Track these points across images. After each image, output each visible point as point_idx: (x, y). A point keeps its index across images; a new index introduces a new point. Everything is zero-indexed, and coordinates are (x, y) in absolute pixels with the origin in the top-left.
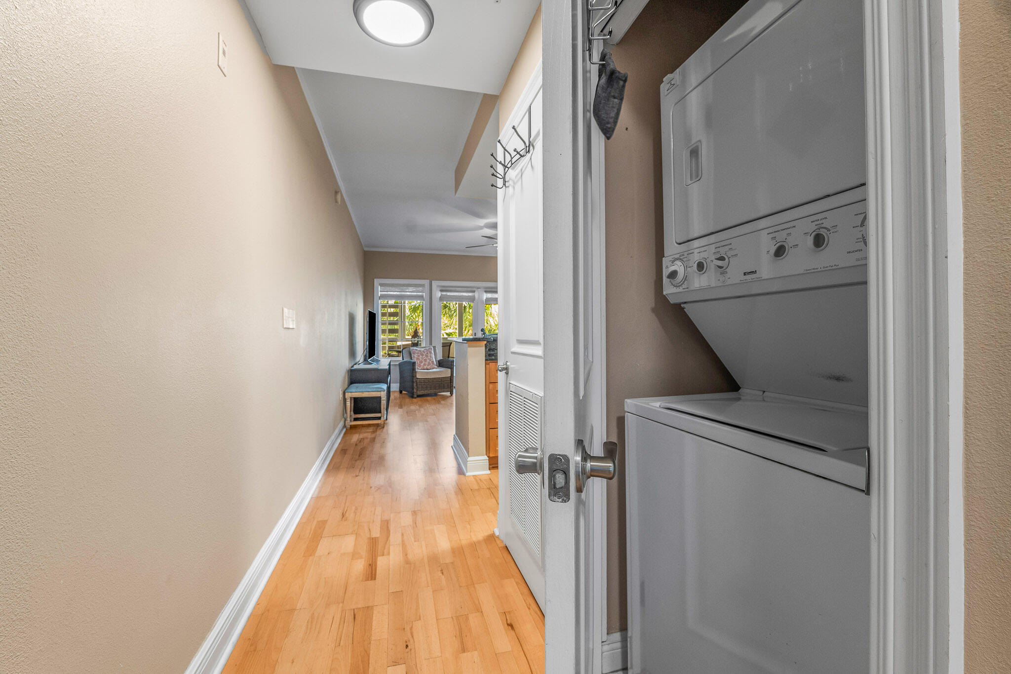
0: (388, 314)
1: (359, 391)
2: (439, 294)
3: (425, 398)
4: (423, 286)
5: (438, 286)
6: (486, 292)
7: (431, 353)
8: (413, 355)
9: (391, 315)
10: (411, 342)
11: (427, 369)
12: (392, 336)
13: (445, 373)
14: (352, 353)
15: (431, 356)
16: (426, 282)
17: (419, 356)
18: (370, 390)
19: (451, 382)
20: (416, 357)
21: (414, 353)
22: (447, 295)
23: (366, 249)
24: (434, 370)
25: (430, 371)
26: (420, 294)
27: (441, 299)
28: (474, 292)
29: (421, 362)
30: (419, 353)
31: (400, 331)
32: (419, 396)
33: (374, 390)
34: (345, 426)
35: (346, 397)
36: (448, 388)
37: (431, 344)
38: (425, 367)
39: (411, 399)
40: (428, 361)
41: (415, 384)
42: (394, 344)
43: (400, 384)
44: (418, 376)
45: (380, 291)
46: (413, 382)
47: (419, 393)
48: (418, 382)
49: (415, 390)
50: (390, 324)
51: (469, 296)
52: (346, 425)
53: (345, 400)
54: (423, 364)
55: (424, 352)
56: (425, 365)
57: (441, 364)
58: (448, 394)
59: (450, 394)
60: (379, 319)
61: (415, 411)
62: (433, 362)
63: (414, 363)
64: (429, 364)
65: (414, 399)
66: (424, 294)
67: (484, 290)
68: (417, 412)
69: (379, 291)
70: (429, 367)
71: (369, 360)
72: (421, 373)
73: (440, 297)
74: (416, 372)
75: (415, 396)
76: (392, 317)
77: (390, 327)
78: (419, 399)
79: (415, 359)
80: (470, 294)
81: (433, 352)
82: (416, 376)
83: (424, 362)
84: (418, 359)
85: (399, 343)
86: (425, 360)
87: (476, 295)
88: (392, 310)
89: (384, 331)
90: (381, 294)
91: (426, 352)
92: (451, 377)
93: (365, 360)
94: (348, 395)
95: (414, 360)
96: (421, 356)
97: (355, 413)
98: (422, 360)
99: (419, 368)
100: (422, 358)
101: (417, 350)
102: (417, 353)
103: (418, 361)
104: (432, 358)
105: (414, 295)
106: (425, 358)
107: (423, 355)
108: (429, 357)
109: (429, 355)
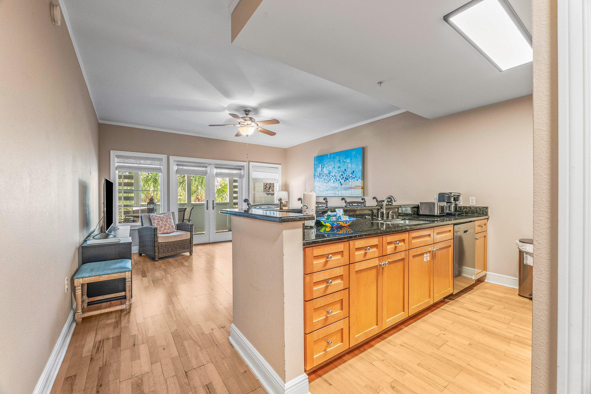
0: (123, 184)
1: (94, 275)
2: (176, 168)
3: (166, 260)
4: (160, 160)
5: (175, 161)
6: (216, 167)
7: (170, 218)
8: (152, 221)
9: (126, 184)
10: (147, 207)
11: (167, 233)
12: (128, 203)
13: (185, 235)
14: (85, 222)
15: (170, 221)
16: (164, 157)
17: (159, 222)
18: (110, 272)
19: (190, 243)
20: (156, 222)
21: (154, 219)
22: (183, 169)
23: (100, 121)
24: (175, 234)
25: (171, 234)
26: (158, 166)
27: (177, 172)
28: (206, 167)
29: (162, 227)
30: (159, 219)
31: (135, 199)
32: (160, 258)
33: (116, 271)
34: (74, 320)
35: (75, 284)
36: (188, 248)
37: (169, 210)
38: (165, 231)
39: (153, 262)
40: (168, 225)
41: (156, 249)
42: (130, 209)
43: (140, 247)
44: (160, 240)
45: (117, 163)
46: (155, 246)
47: (161, 256)
48: (160, 246)
49: (157, 254)
50: (125, 192)
51: (202, 170)
52: (76, 317)
53: (73, 288)
54: (163, 229)
55: (164, 218)
56: (165, 229)
57: (179, 227)
58: (188, 254)
59: (190, 253)
60: (116, 188)
61: (162, 279)
62: (172, 226)
63: (155, 229)
64: (169, 228)
65: (156, 263)
66: (162, 166)
67: (214, 166)
68: (164, 280)
69: (115, 162)
70: (169, 231)
71: (106, 232)
72: (162, 238)
73: (177, 170)
74: (157, 237)
75: (157, 259)
76: (126, 187)
77: (125, 195)
78: (161, 261)
79: (155, 224)
80: (203, 169)
81: (172, 218)
82: (157, 241)
83: (164, 227)
84: (158, 224)
85: (134, 209)
86: (165, 225)
87: (208, 169)
88: (126, 181)
89: (120, 198)
90: (117, 165)
91: (166, 218)
92: (190, 238)
93: (102, 231)
94: (78, 282)
95: (155, 226)
96: (161, 222)
97: (89, 296)
98: (163, 225)
99: (160, 233)
100: (162, 224)
101: (157, 216)
102: (157, 219)
103: (159, 227)
104: (171, 223)
105: (152, 167)
106: (165, 223)
107: (162, 221)
108: (169, 222)
109: (169, 221)
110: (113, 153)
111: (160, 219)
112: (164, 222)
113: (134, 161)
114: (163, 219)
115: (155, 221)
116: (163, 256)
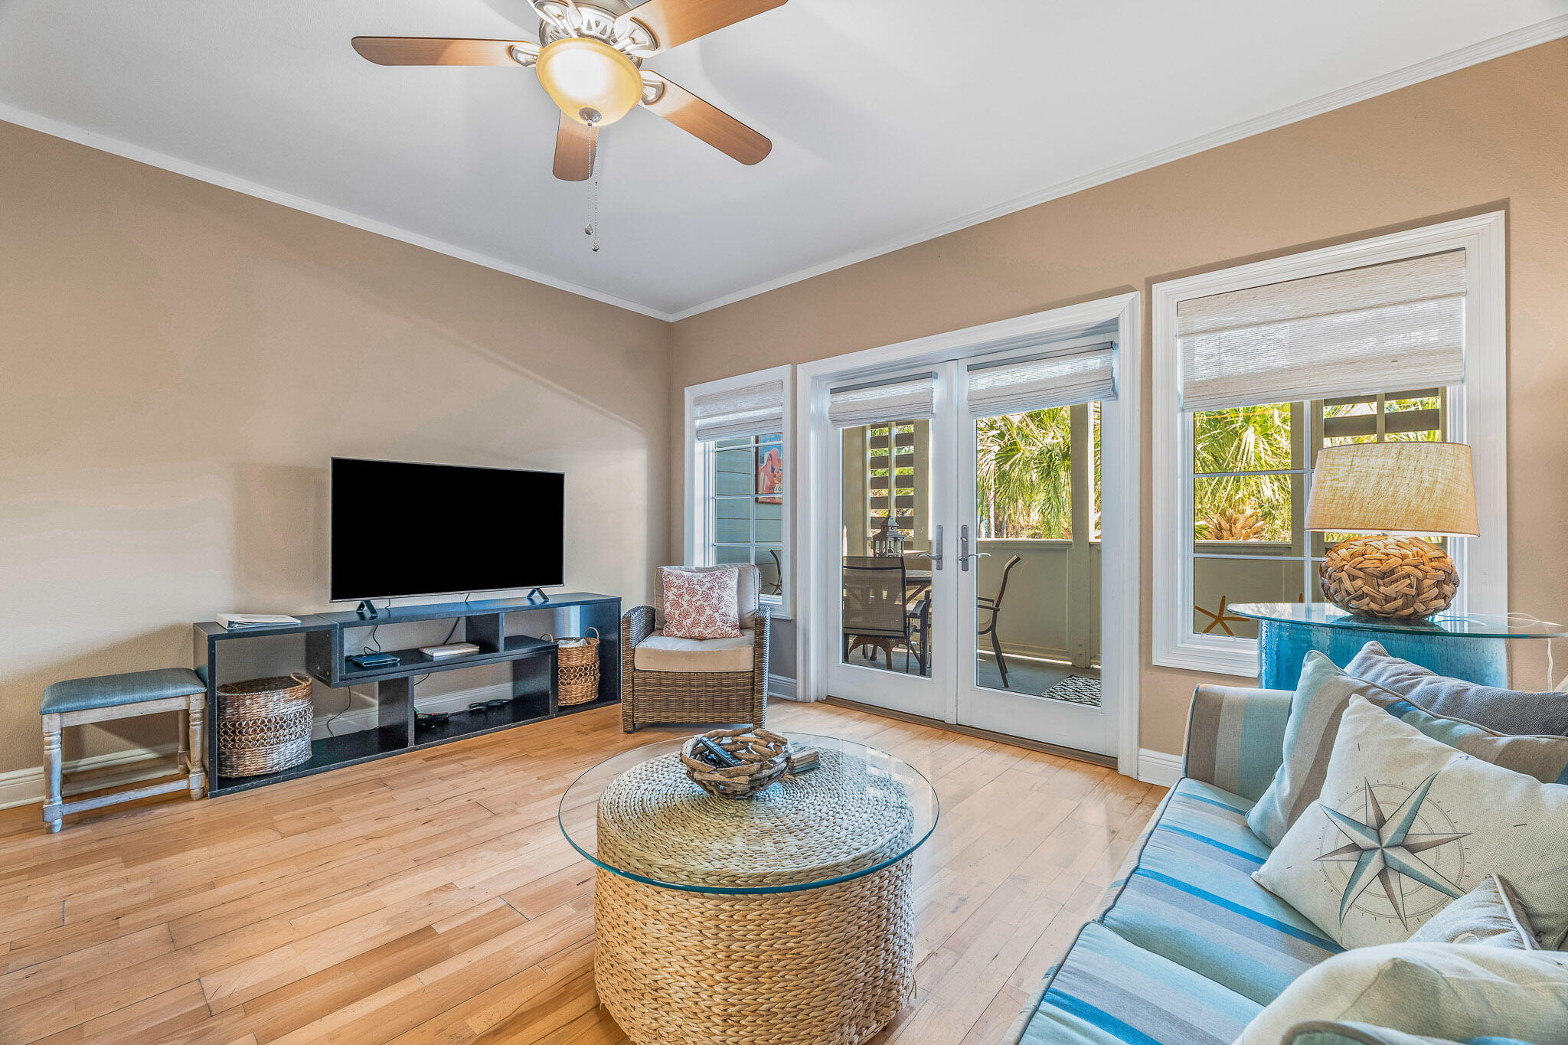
5: (817, 379)
6: (973, 368)
11: (701, 639)
15: (720, 598)
16: (783, 372)
17: (681, 596)
19: (753, 690)
20: (671, 597)
28: (929, 376)
29: (686, 615)
38: (696, 632)
40: (708, 611)
54: (689, 621)
55: (702, 586)
56: (696, 623)
62: (725, 615)
64: (711, 621)
83: (694, 615)
84: (676, 604)
86: (700, 610)
96: (687, 597)
98: (691, 611)
99: (680, 634)
100: (690, 603)
101: (682, 576)
102: (679, 587)
103: (677, 612)
104: (722, 605)
106: (699, 603)
107: (692, 592)
108: (714, 601)
109: (716, 595)
110: (690, 393)
111: (687, 585)
112: (698, 597)
114: (697, 587)
115: (670, 594)
116: (663, 720)
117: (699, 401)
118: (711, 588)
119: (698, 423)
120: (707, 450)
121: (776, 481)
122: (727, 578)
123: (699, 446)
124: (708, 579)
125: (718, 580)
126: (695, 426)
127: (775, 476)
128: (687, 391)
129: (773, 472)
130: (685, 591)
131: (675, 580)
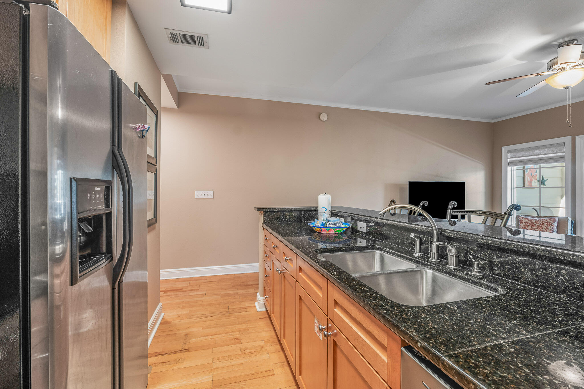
4: (562, 145)
16: (568, 140)
23: (493, 121)
26: (559, 154)
66: (564, 154)
69: (507, 158)
101: (527, 219)
102: (526, 223)
105: (551, 156)
110: (504, 149)
111: (530, 222)
113: (526, 153)
115: (522, 225)
117: (509, 152)
118: (542, 224)
119: (509, 160)
120: (512, 169)
121: (533, 179)
122: (551, 221)
123: (509, 168)
124: (541, 221)
125: (546, 222)
126: (508, 161)
127: (532, 177)
128: (503, 149)
129: (531, 175)
130: (529, 224)
131: (524, 220)
